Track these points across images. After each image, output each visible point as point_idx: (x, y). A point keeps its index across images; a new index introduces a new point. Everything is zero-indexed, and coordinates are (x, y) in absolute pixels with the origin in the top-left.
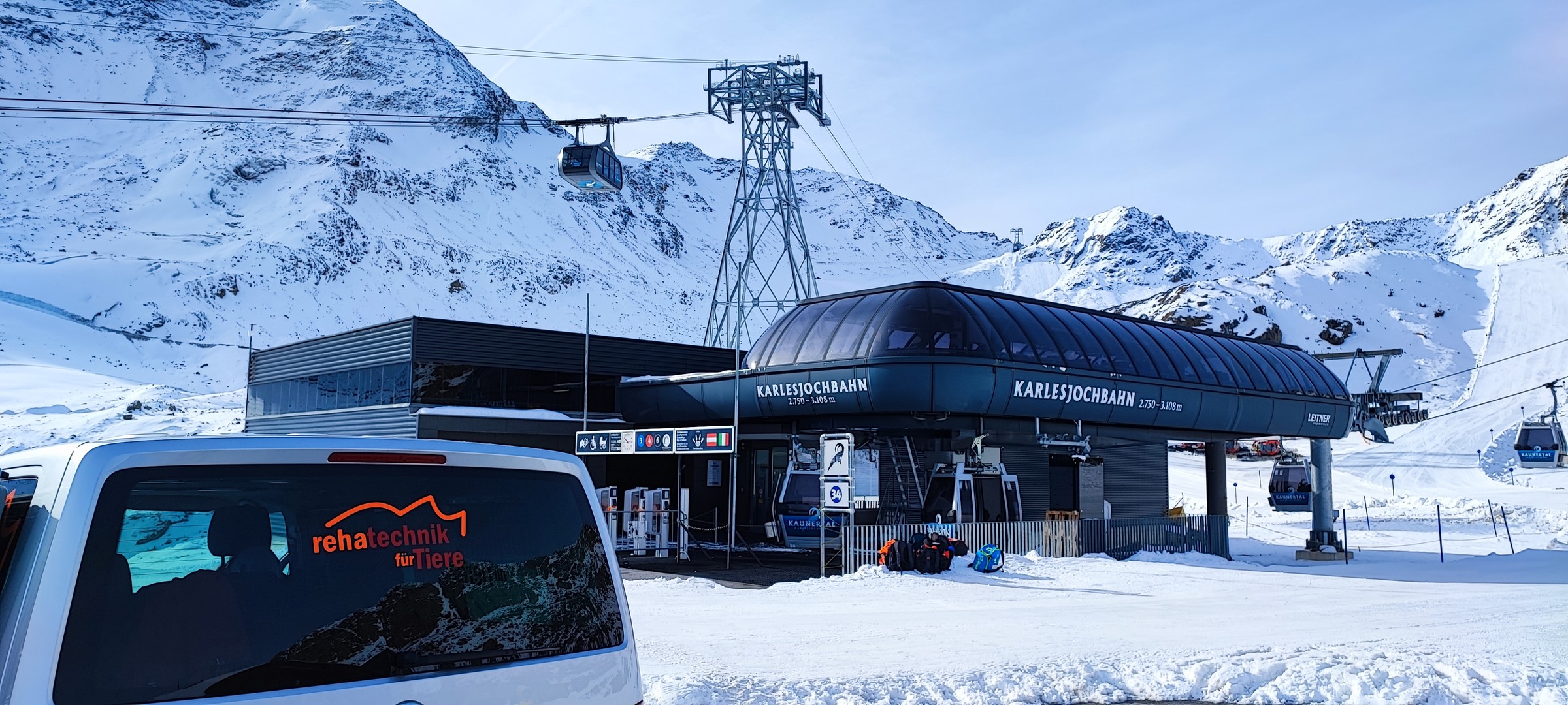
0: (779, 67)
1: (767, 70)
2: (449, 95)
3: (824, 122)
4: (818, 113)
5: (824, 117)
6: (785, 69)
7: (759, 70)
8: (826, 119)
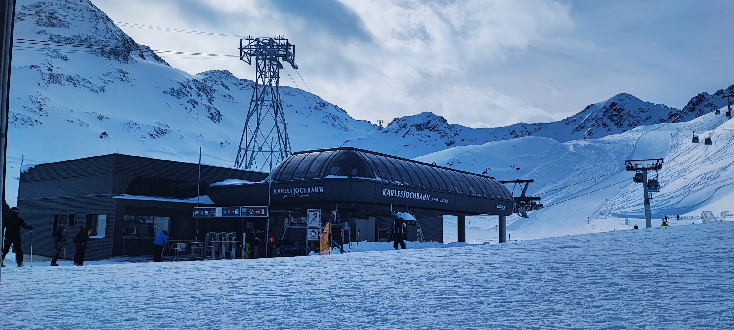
0: (274, 40)
1: (269, 41)
2: (103, 39)
3: (295, 67)
4: (292, 63)
5: (295, 65)
6: (277, 41)
7: (265, 41)
8: (296, 66)
